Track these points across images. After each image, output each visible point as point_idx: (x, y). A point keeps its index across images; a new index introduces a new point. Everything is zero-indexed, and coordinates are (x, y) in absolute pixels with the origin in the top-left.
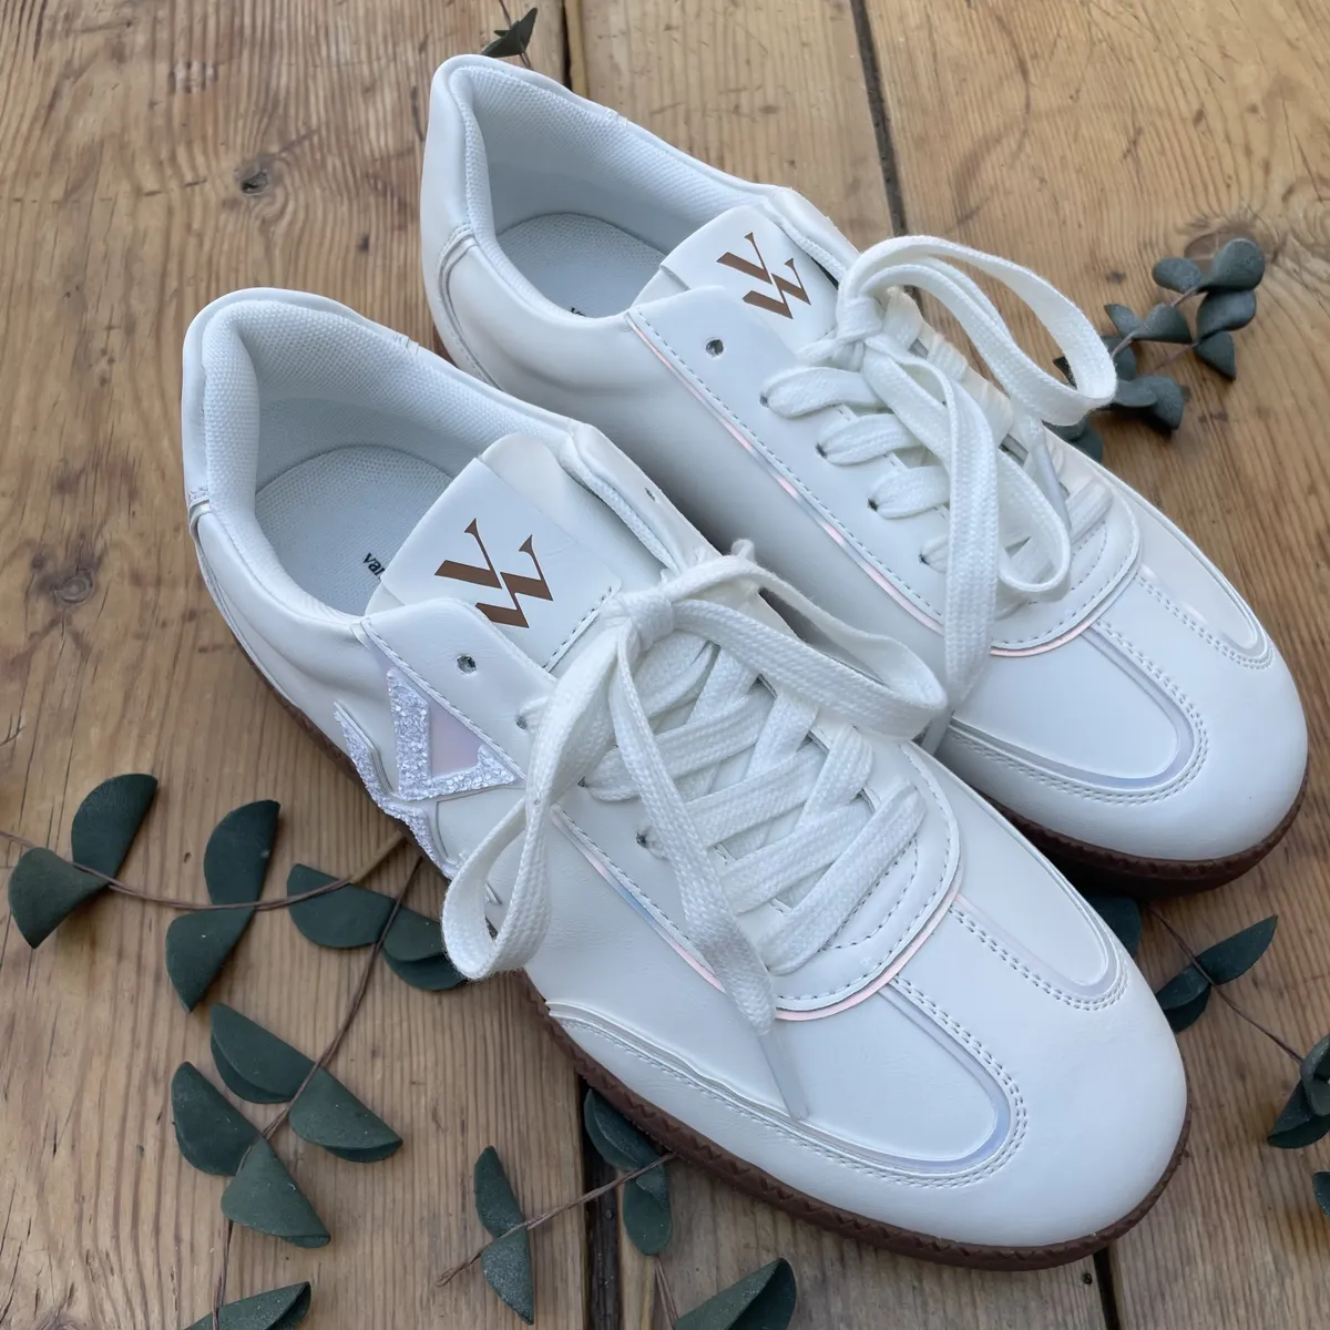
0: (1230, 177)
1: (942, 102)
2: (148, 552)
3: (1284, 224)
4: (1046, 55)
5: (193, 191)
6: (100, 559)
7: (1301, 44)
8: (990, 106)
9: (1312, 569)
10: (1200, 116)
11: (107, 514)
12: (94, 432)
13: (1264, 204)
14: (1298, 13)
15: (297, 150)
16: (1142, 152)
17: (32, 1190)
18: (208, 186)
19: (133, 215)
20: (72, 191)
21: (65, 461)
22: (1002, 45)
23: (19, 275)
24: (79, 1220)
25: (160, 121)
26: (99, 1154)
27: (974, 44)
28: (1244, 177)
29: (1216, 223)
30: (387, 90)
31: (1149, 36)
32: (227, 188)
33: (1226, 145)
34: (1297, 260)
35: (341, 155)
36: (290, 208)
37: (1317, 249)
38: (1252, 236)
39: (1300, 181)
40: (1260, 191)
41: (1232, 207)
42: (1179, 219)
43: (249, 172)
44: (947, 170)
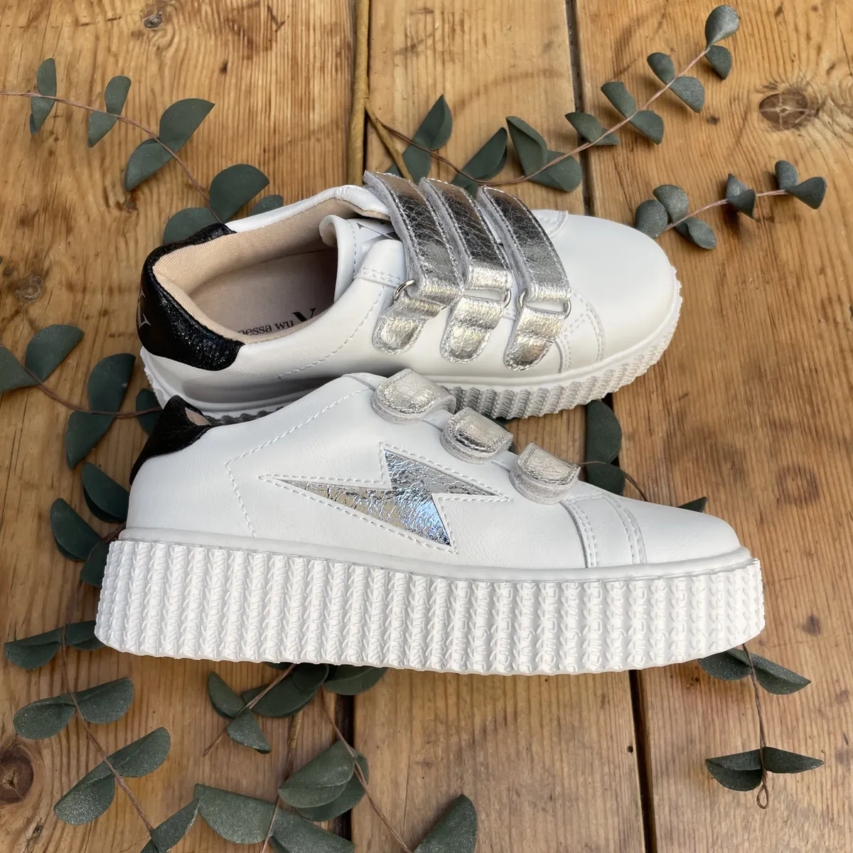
0: (794, 56)
2: (78, 270)
3: (826, 91)
5: (112, 24)
6: (47, 273)
9: (816, 322)
10: (779, 11)
11: (53, 242)
12: (45, 186)
13: (815, 75)
18: (122, 21)
19: (72, 38)
20: (33, 19)
28: (804, 56)
29: (782, 87)
32: (135, 23)
33: (794, 32)
34: (831, 116)
35: (211, 5)
36: (176, 40)
37: (845, 109)
38: (804, 97)
39: (840, 60)
40: (813, 65)
41: (793, 77)
42: (758, 82)
43: (150, 13)
44: (610, 39)
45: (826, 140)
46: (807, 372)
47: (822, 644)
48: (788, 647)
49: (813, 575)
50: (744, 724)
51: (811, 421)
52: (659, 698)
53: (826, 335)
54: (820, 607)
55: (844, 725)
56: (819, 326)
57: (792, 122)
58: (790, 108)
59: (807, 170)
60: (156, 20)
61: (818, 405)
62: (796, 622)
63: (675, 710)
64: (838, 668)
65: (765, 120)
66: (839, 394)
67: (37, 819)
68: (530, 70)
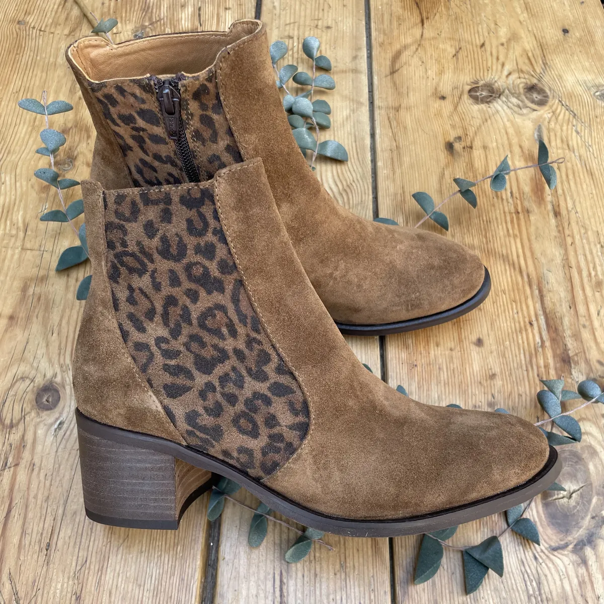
0: (489, 67)
1: (392, 31)
3: (505, 85)
4: (432, 18)
5: (116, 36)
6: (76, 157)
7: (525, 23)
8: (408, 34)
9: (491, 199)
10: (483, 45)
11: (79, 142)
12: (76, 115)
13: (500, 77)
14: (526, 11)
15: (155, 25)
16: (460, 56)
17: (44, 345)
18: (122, 34)
20: (73, 31)
21: (65, 124)
22: (416, 12)
23: (51, 59)
24: (59, 354)
25: (106, 10)
26: (67, 337)
27: (406, 11)
28: (494, 68)
29: (481, 83)
30: (190, 7)
31: (469, 14)
32: (128, 36)
33: (490, 56)
34: (507, 97)
35: (171, 28)
37: (516, 95)
38: (493, 88)
39: (514, 71)
40: (499, 73)
41: (488, 78)
42: (468, 80)
43: (137, 31)
44: (389, 55)
45: (504, 110)
46: (485, 223)
47: (483, 351)
48: (466, 352)
49: (481, 318)
50: (439, 387)
51: (485, 245)
52: (395, 374)
53: (497, 205)
54: (483, 334)
55: (493, 389)
56: (493, 201)
57: (486, 100)
58: (484, 93)
59: (492, 124)
60: (140, 35)
61: (489, 238)
62: (470, 341)
63: (403, 379)
64: (491, 363)
65: (471, 100)
66: (501, 233)
67: (61, 419)
68: (344, 69)
